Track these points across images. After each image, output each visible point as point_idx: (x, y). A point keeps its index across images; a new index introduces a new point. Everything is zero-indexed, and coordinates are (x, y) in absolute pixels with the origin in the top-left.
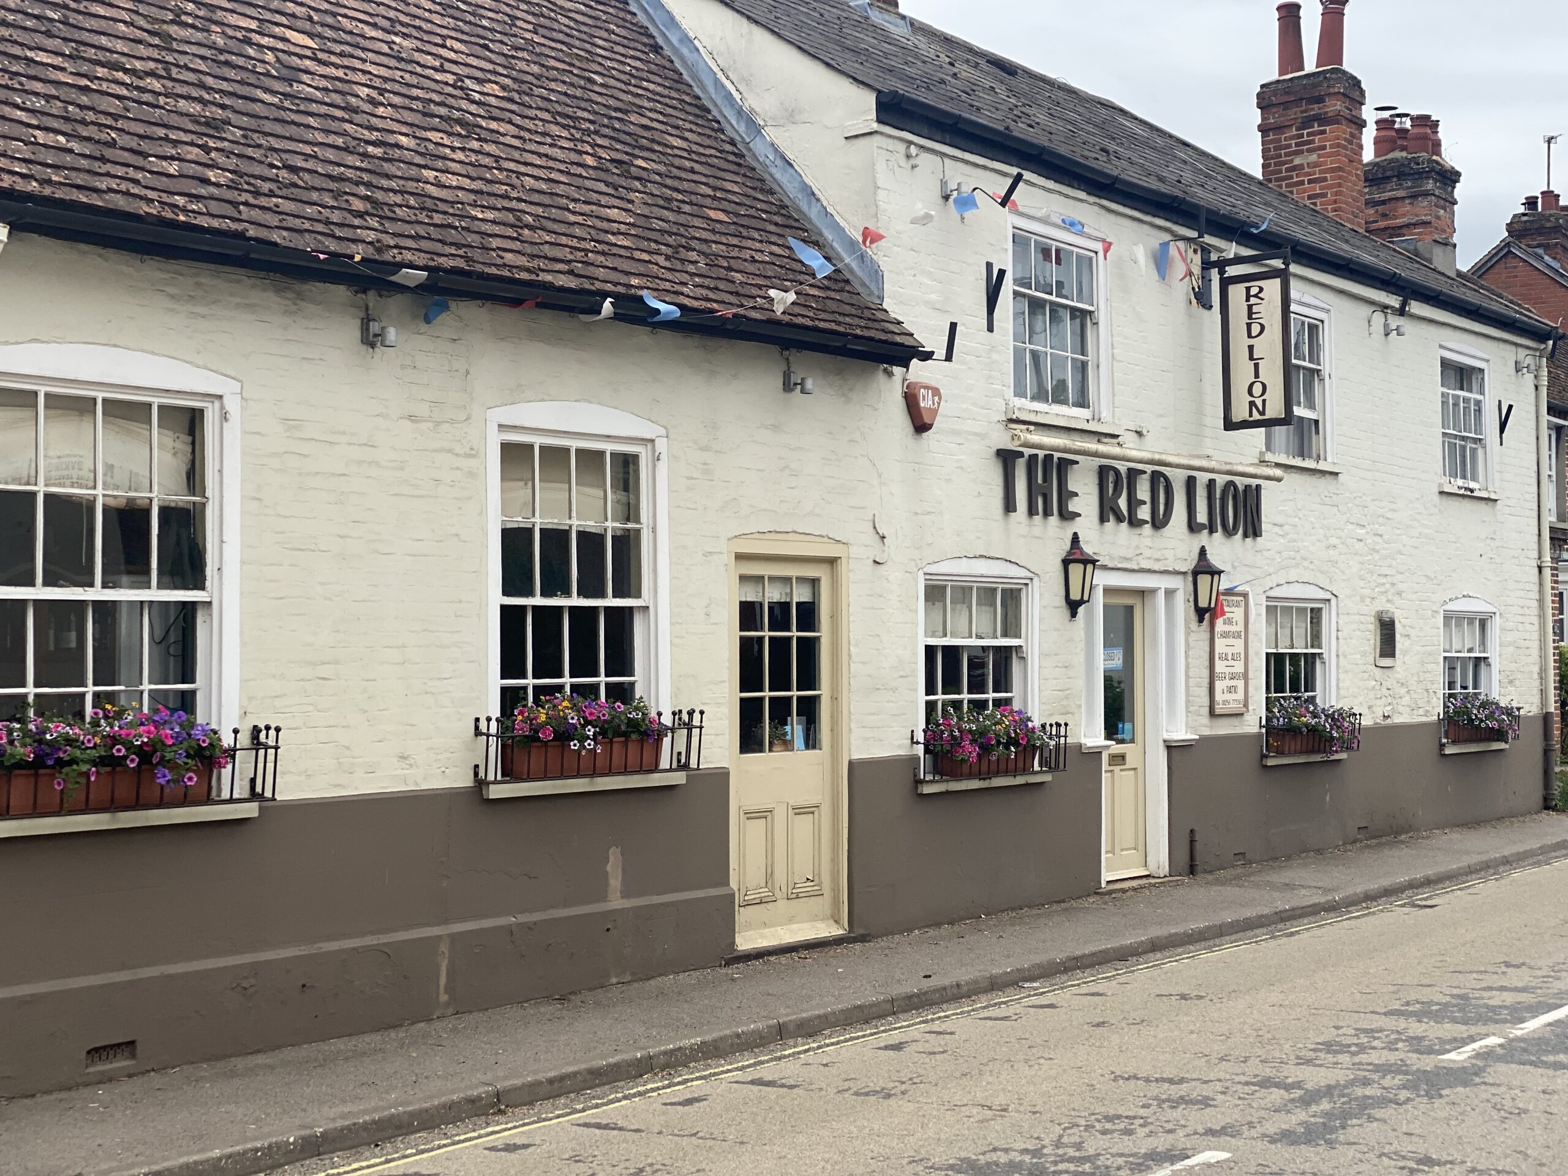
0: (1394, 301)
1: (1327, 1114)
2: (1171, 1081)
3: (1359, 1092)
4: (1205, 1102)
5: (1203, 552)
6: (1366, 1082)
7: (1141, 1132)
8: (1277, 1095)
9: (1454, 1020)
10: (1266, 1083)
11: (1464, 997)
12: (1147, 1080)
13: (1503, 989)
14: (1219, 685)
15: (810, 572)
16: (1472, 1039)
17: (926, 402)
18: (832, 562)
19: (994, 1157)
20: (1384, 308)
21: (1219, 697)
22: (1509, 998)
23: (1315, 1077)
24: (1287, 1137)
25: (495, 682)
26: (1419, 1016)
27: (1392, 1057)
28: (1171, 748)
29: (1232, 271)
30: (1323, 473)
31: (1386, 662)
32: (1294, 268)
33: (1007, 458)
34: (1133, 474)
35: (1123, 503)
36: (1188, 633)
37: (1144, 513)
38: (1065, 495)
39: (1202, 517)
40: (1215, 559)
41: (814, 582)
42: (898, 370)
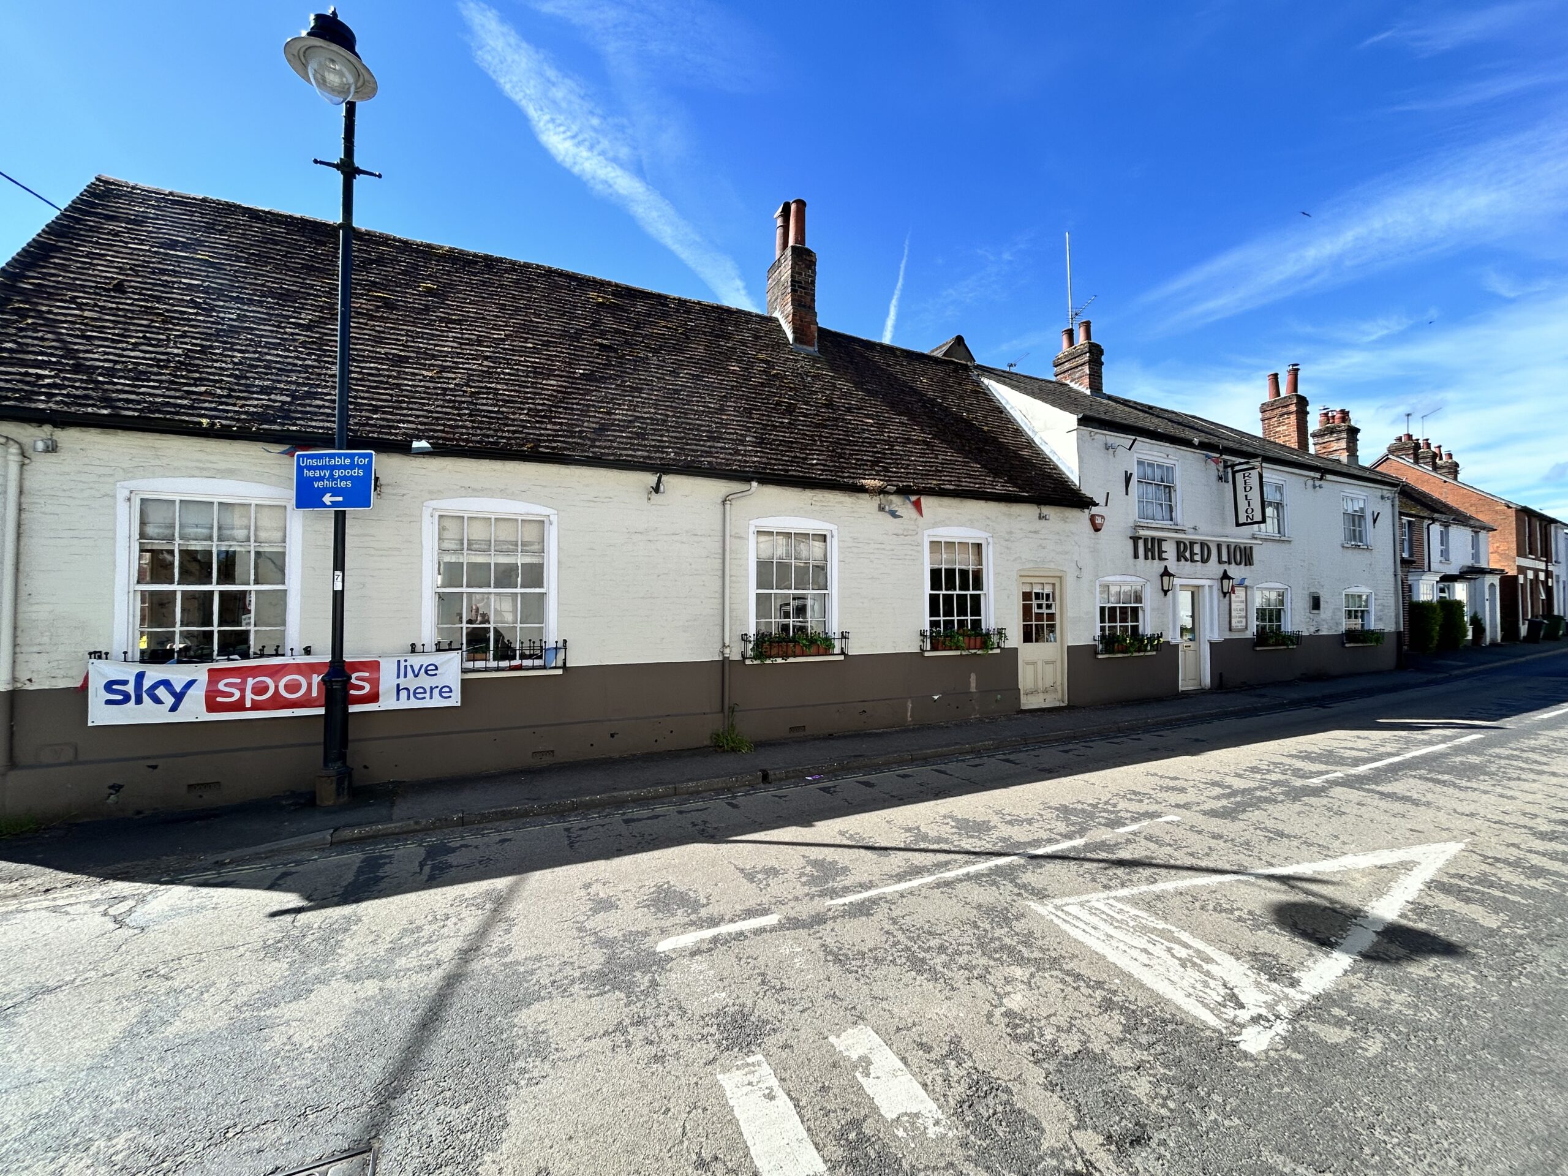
0: (1318, 475)
1: (1237, 803)
2: (1172, 779)
3: (1258, 793)
4: (1183, 790)
5: (1225, 571)
6: (1264, 789)
7: (1146, 801)
8: (1218, 791)
9: (1321, 762)
10: (1215, 784)
11: (1330, 751)
12: (1161, 777)
13: (1353, 749)
14: (1233, 621)
15: (1051, 581)
16: (1327, 772)
17: (1098, 521)
18: (1060, 577)
19: (1075, 806)
20: (1313, 478)
21: (1233, 624)
22: (1355, 753)
23: (1239, 784)
24: (1213, 813)
25: (927, 619)
26: (1303, 758)
27: (1283, 777)
28: (1212, 645)
29: (1237, 468)
30: (1283, 541)
31: (1316, 612)
32: (1264, 465)
33: (1135, 539)
34: (1192, 544)
35: (1188, 554)
36: (1219, 601)
37: (1197, 558)
38: (1161, 552)
39: (1225, 558)
40: (1230, 574)
41: (1054, 585)
42: (1086, 511)
